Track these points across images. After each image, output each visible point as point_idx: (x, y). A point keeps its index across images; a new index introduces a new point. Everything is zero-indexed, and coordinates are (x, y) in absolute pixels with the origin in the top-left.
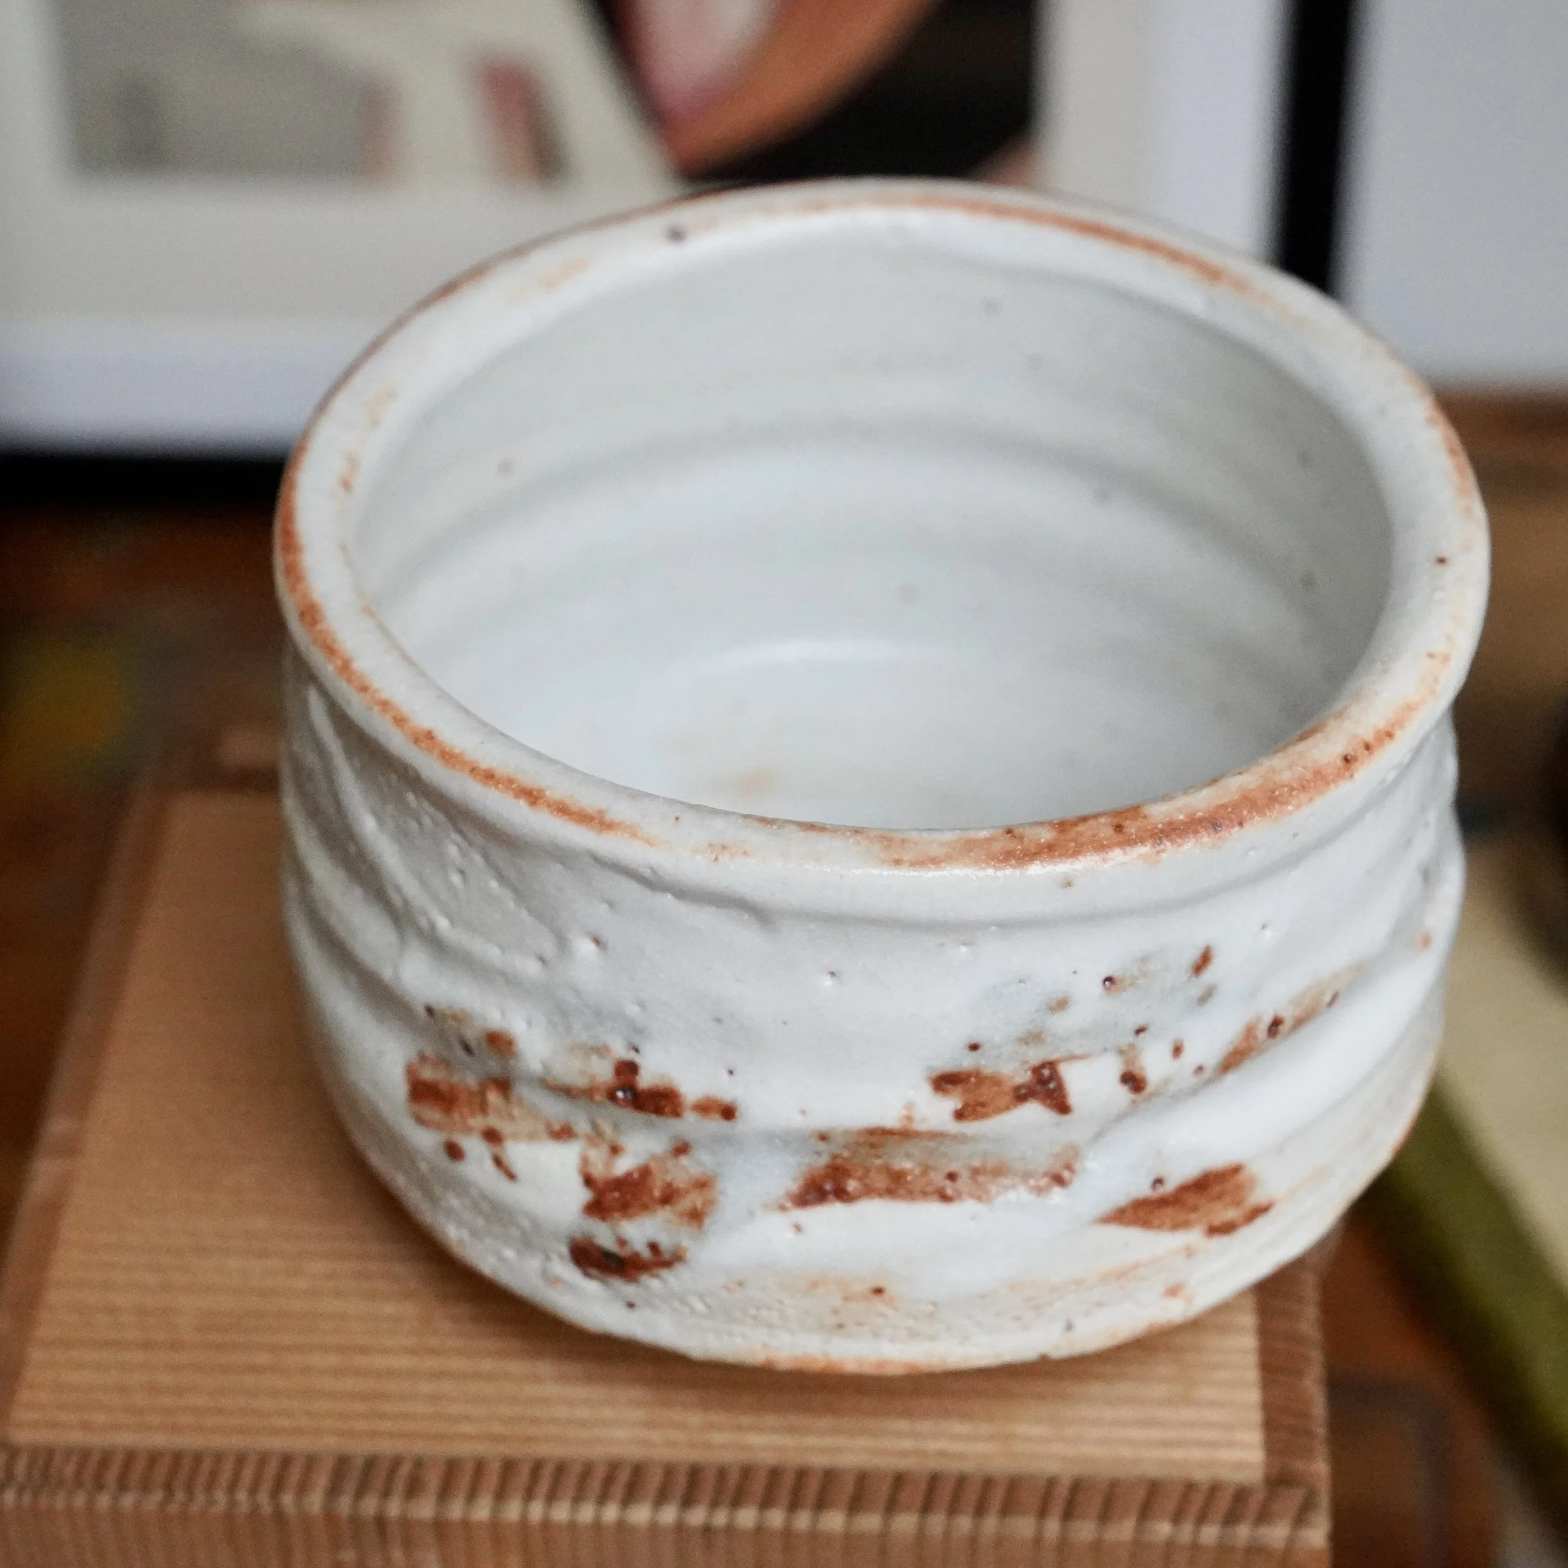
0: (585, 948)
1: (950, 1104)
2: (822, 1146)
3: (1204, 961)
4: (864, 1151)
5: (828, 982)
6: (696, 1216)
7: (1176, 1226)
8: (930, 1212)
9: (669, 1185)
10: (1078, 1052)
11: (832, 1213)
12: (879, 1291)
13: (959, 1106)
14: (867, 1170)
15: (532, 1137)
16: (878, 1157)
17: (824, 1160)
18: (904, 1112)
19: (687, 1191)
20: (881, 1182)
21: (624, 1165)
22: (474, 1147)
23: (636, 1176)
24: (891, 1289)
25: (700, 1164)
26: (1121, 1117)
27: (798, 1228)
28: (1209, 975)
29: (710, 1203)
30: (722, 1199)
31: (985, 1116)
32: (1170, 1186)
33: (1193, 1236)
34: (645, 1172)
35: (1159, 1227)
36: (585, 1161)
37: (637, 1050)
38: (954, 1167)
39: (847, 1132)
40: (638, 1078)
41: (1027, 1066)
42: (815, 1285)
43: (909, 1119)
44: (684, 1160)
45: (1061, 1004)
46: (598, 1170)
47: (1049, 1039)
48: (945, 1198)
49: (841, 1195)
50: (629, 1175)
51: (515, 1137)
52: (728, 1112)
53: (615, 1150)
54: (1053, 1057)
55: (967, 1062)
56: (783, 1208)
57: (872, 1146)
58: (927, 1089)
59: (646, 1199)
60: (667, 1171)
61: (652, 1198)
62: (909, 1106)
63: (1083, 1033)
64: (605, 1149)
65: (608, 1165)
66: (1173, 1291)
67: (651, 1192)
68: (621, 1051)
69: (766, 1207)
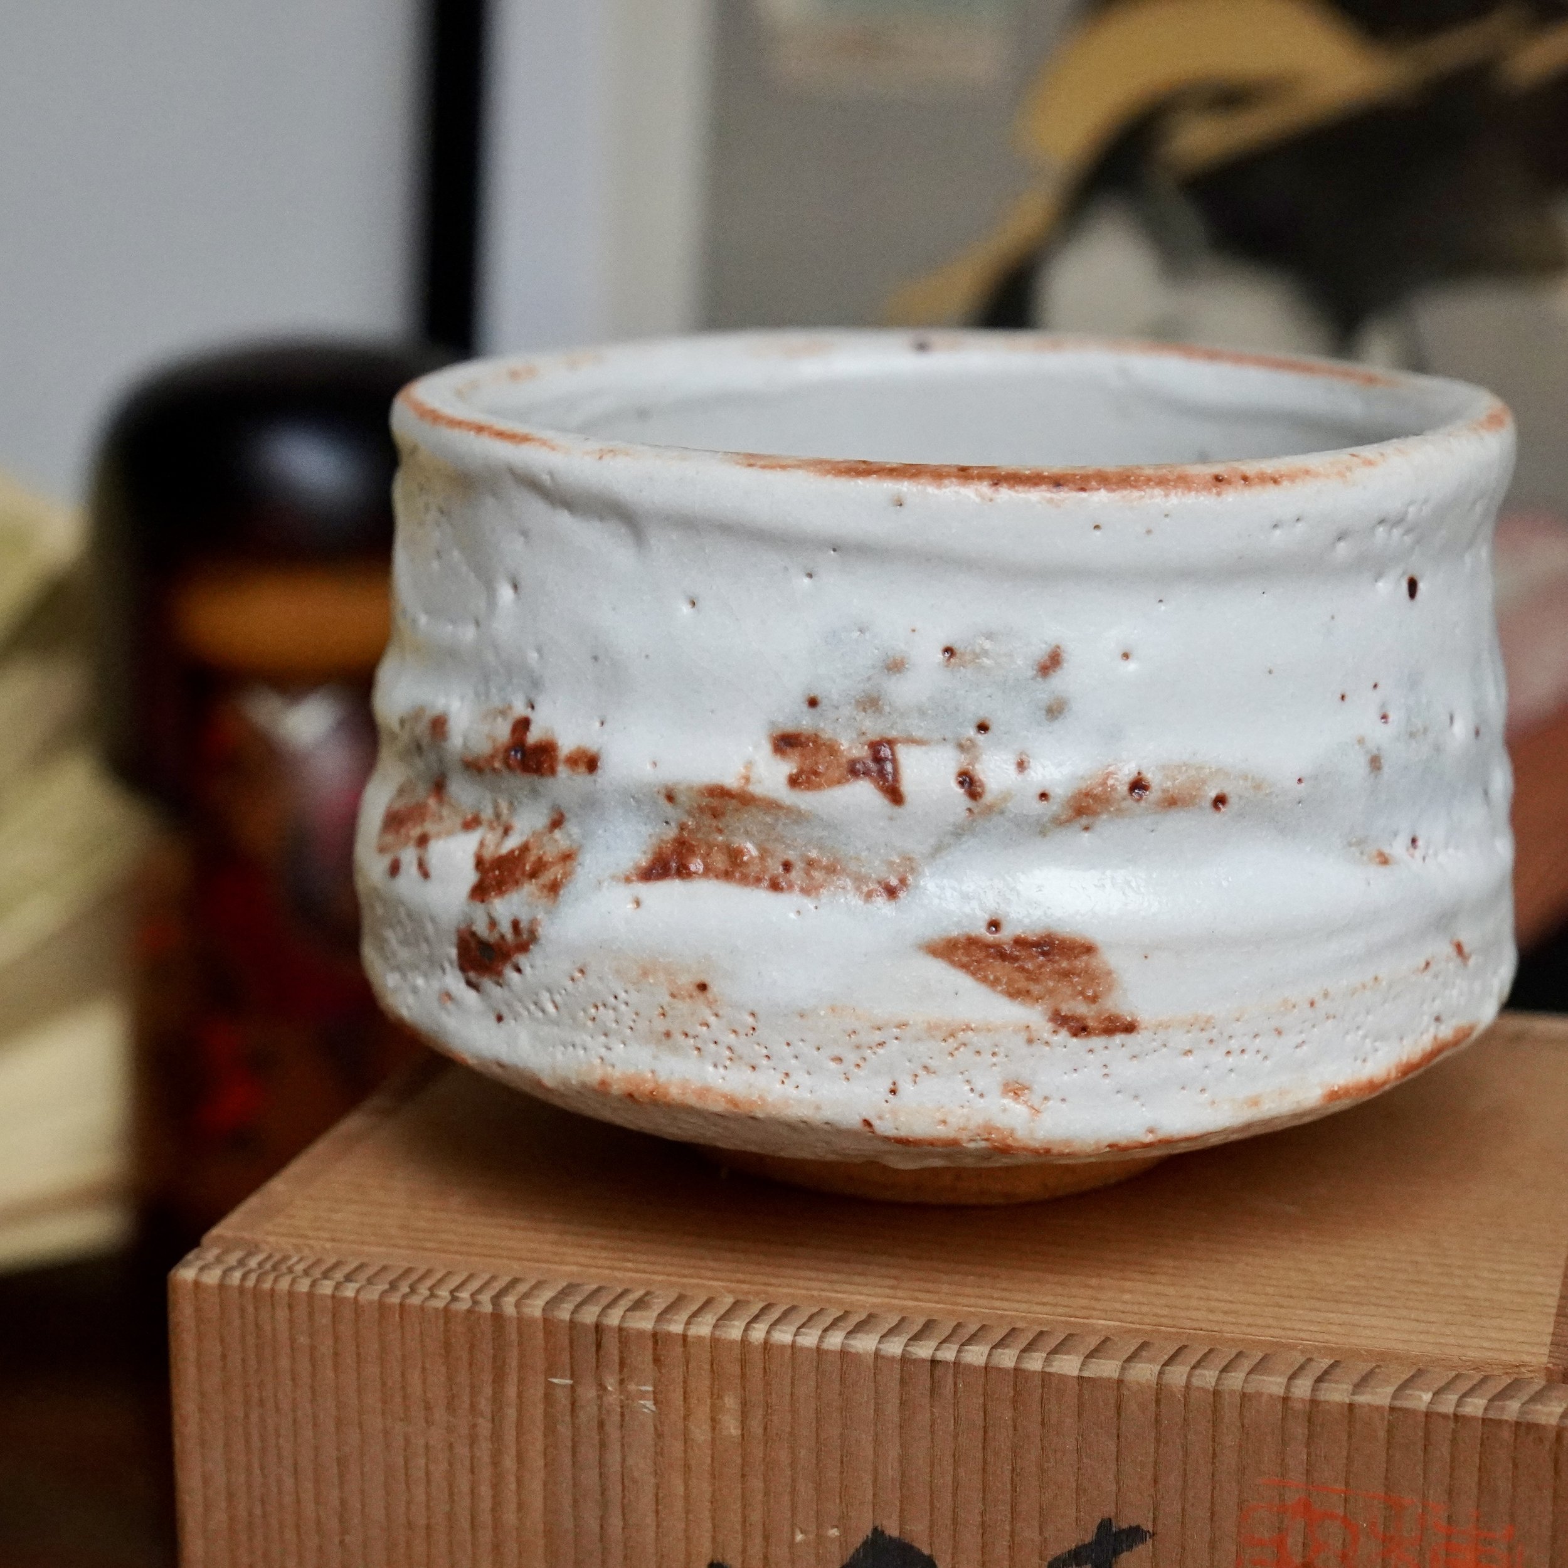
0: (506, 593)
1: (786, 768)
2: (668, 809)
3: (1051, 663)
4: (707, 820)
5: (686, 609)
6: (554, 888)
7: (1015, 994)
8: (759, 899)
9: (540, 859)
10: (917, 734)
11: (670, 889)
12: (703, 987)
13: (795, 771)
14: (710, 847)
15: (450, 833)
16: (720, 831)
17: (672, 833)
18: (743, 771)
19: (553, 864)
20: (720, 861)
21: (512, 843)
22: (409, 856)
23: (517, 853)
24: (714, 989)
25: (570, 836)
26: (959, 832)
27: (638, 903)
28: (1059, 682)
29: (566, 875)
30: (579, 869)
31: (818, 787)
32: (1006, 934)
33: (1034, 1016)
34: (525, 848)
35: (994, 984)
36: (482, 844)
37: (533, 707)
38: (791, 855)
39: (690, 788)
40: (528, 734)
41: (863, 739)
42: (645, 974)
43: (747, 779)
44: (558, 834)
45: (895, 666)
46: (488, 854)
47: (887, 709)
48: (775, 886)
49: (684, 872)
50: (512, 852)
51: (439, 835)
52: (590, 763)
53: (507, 831)
54: (893, 734)
55: (806, 722)
56: (628, 880)
57: (716, 814)
58: (767, 748)
59: (518, 874)
60: (541, 847)
61: (523, 873)
62: (749, 765)
63: (922, 713)
64: (500, 831)
65: (498, 845)
66: (1015, 1089)
67: (524, 865)
68: (520, 709)
69: (613, 877)
